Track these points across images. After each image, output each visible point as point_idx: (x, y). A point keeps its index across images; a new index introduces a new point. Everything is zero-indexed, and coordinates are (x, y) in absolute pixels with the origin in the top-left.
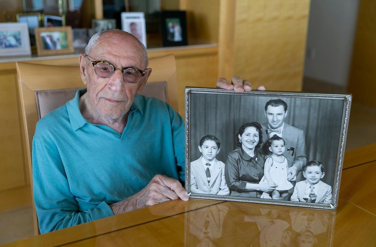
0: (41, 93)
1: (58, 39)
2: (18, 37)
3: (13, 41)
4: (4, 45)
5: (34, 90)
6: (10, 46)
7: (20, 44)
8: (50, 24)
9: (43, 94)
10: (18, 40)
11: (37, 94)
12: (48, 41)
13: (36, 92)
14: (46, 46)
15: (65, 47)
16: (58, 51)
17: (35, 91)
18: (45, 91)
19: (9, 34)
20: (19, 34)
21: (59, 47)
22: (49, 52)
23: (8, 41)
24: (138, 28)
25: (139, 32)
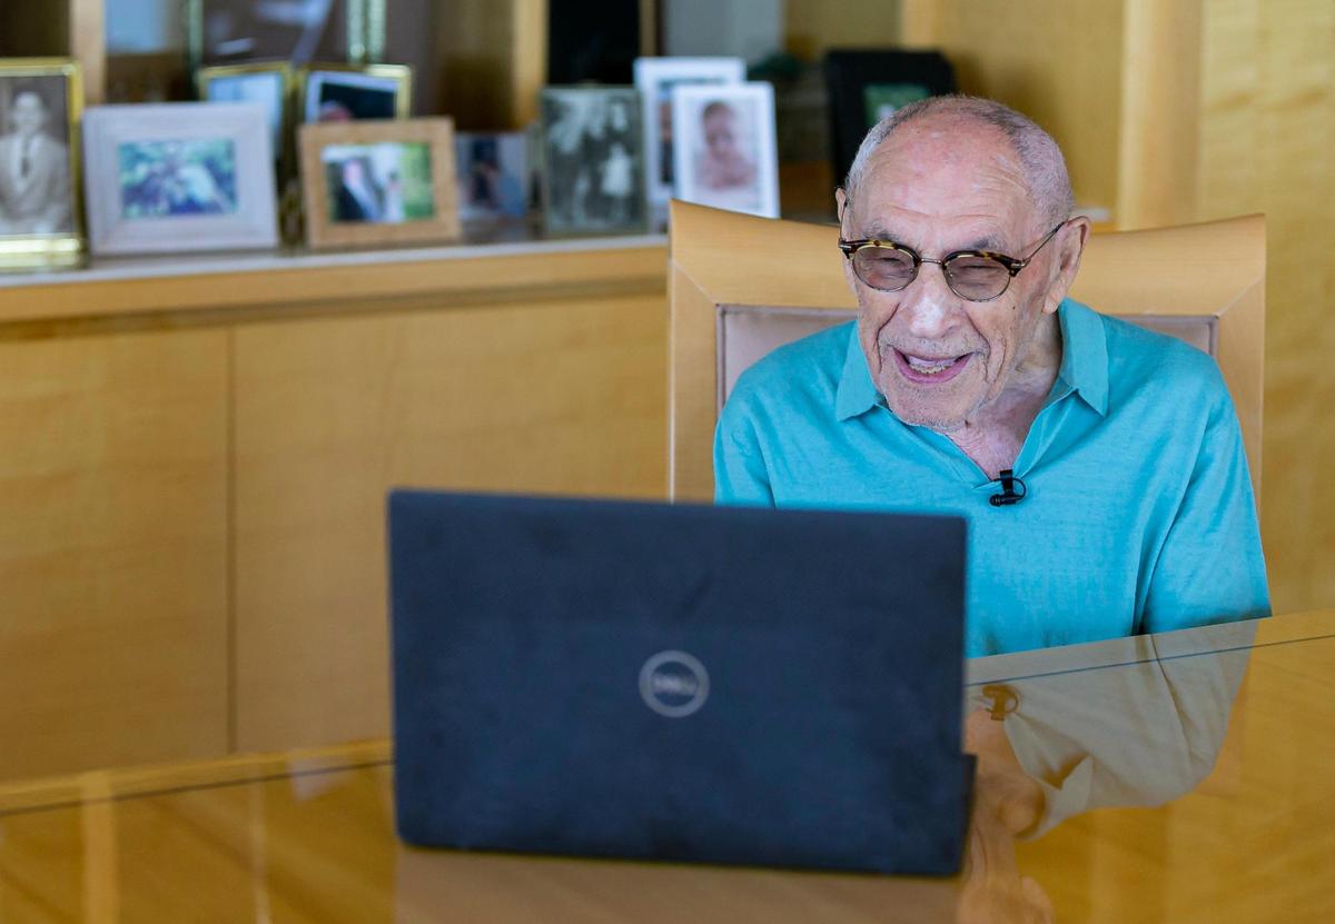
0: (736, 313)
1: (393, 177)
2: (226, 166)
3: (201, 186)
4: (163, 206)
5: (716, 301)
6: (191, 207)
7: (232, 196)
8: (331, 108)
9: (743, 317)
10: (224, 180)
11: (724, 313)
12: (355, 182)
13: (719, 310)
14: (347, 209)
15: (422, 212)
16: (393, 228)
17: (717, 305)
18: (753, 307)
19: (187, 150)
20: (230, 152)
21: (395, 213)
22: (358, 233)
23: (181, 183)
24: (739, 127)
25: (742, 146)
